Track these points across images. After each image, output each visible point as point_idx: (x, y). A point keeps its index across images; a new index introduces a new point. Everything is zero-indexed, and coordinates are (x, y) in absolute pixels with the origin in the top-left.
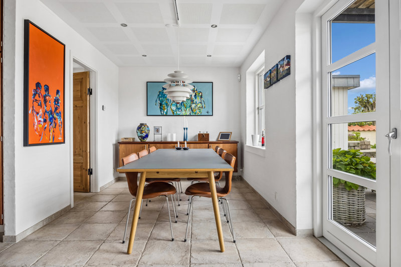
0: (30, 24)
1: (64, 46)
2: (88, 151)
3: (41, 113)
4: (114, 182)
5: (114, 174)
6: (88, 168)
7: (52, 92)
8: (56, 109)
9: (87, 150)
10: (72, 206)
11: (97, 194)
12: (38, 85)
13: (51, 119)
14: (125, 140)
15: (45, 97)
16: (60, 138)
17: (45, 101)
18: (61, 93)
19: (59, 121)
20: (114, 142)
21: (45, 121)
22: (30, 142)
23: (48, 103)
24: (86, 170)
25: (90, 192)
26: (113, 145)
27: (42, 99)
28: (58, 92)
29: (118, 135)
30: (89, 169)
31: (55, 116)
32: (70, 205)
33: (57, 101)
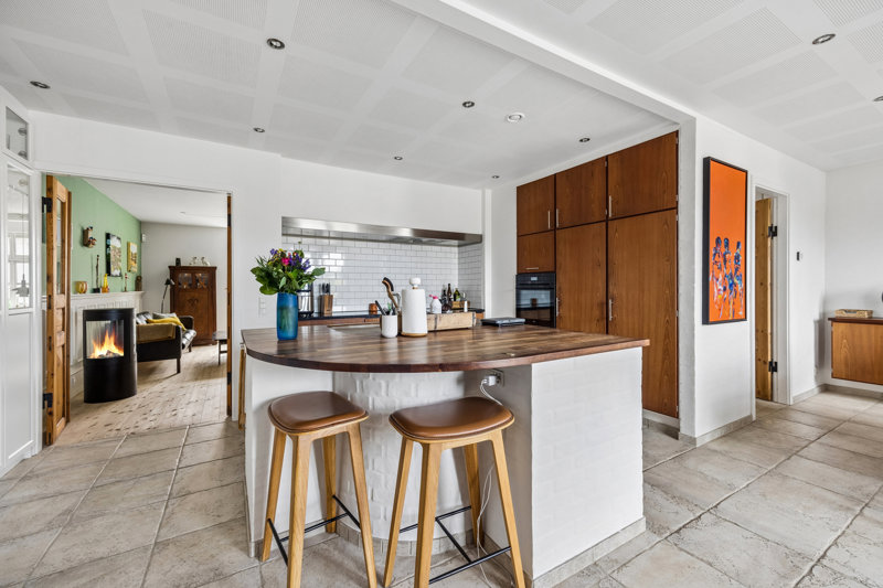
0: (712, 162)
1: (746, 172)
2: (769, 331)
3: (720, 279)
4: (816, 391)
5: (816, 378)
6: (769, 360)
7: (733, 245)
8: (737, 270)
9: (766, 330)
10: (754, 418)
11: (787, 408)
12: (718, 240)
13: (731, 285)
14: (845, 315)
15: (724, 256)
16: (741, 313)
17: (725, 261)
18: (742, 246)
19: (740, 288)
20: (817, 317)
21: (725, 289)
22: (711, 320)
23: (728, 264)
24: (765, 363)
25: (772, 400)
26: (815, 322)
27: (721, 260)
28: (738, 244)
29: (825, 302)
30: (771, 363)
31: (736, 281)
32: (750, 416)
33: (737, 258)
